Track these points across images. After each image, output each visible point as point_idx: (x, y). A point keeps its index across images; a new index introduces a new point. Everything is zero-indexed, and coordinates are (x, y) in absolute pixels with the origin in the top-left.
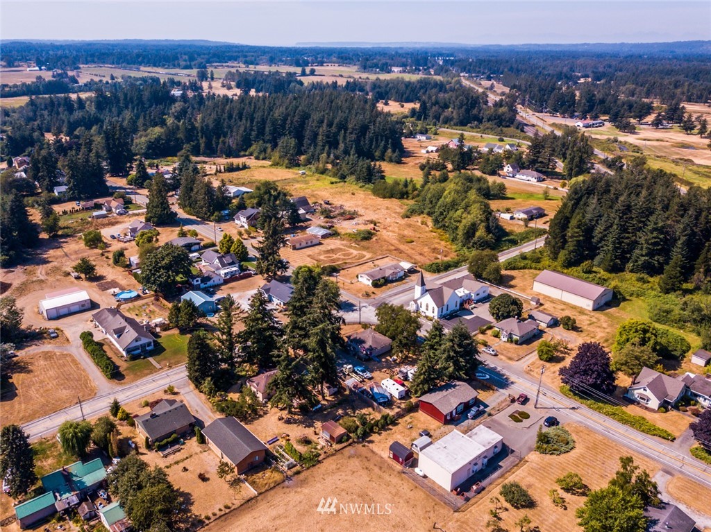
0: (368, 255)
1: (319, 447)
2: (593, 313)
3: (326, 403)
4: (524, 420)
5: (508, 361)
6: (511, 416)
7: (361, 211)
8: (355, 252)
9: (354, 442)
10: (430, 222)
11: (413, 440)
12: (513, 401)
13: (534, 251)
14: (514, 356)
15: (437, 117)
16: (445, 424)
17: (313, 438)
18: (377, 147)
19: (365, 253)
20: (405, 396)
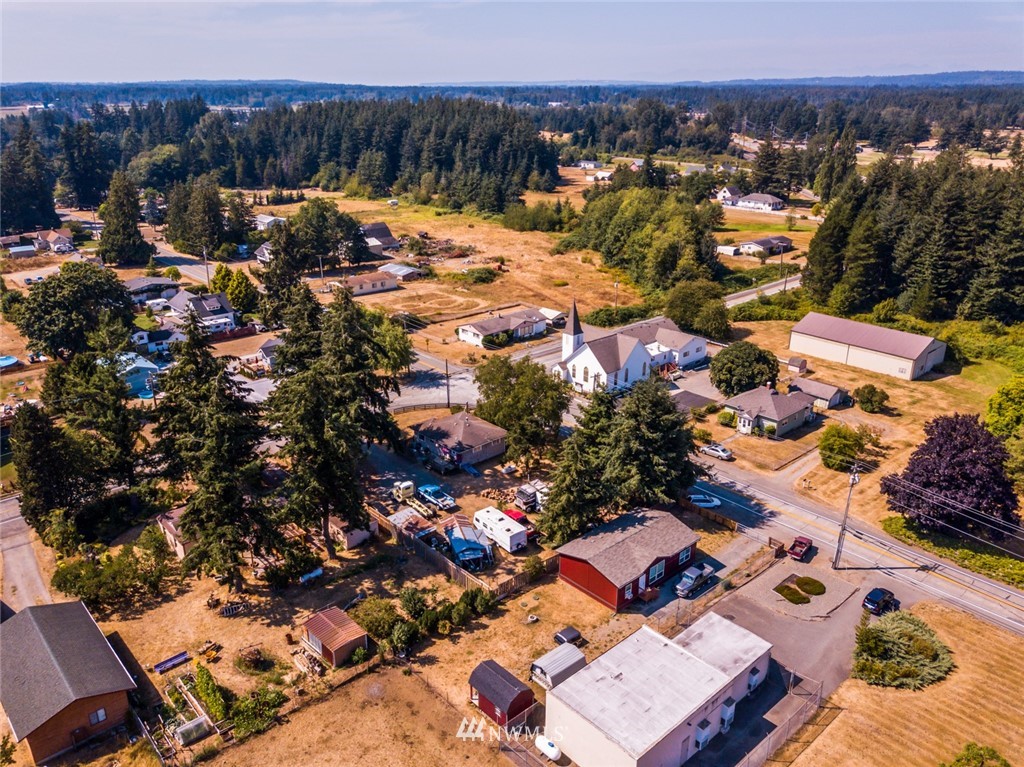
0: (483, 303)
1: (288, 679)
2: (913, 385)
3: (336, 565)
4: (813, 598)
5: (758, 471)
6: (781, 589)
7: (480, 246)
8: (460, 300)
9: (385, 662)
10: (598, 259)
11: (538, 654)
12: (781, 553)
13: (784, 292)
14: (770, 460)
15: (612, 142)
16: (619, 611)
17: (283, 653)
18: (515, 167)
19: (478, 300)
20: (528, 545)
